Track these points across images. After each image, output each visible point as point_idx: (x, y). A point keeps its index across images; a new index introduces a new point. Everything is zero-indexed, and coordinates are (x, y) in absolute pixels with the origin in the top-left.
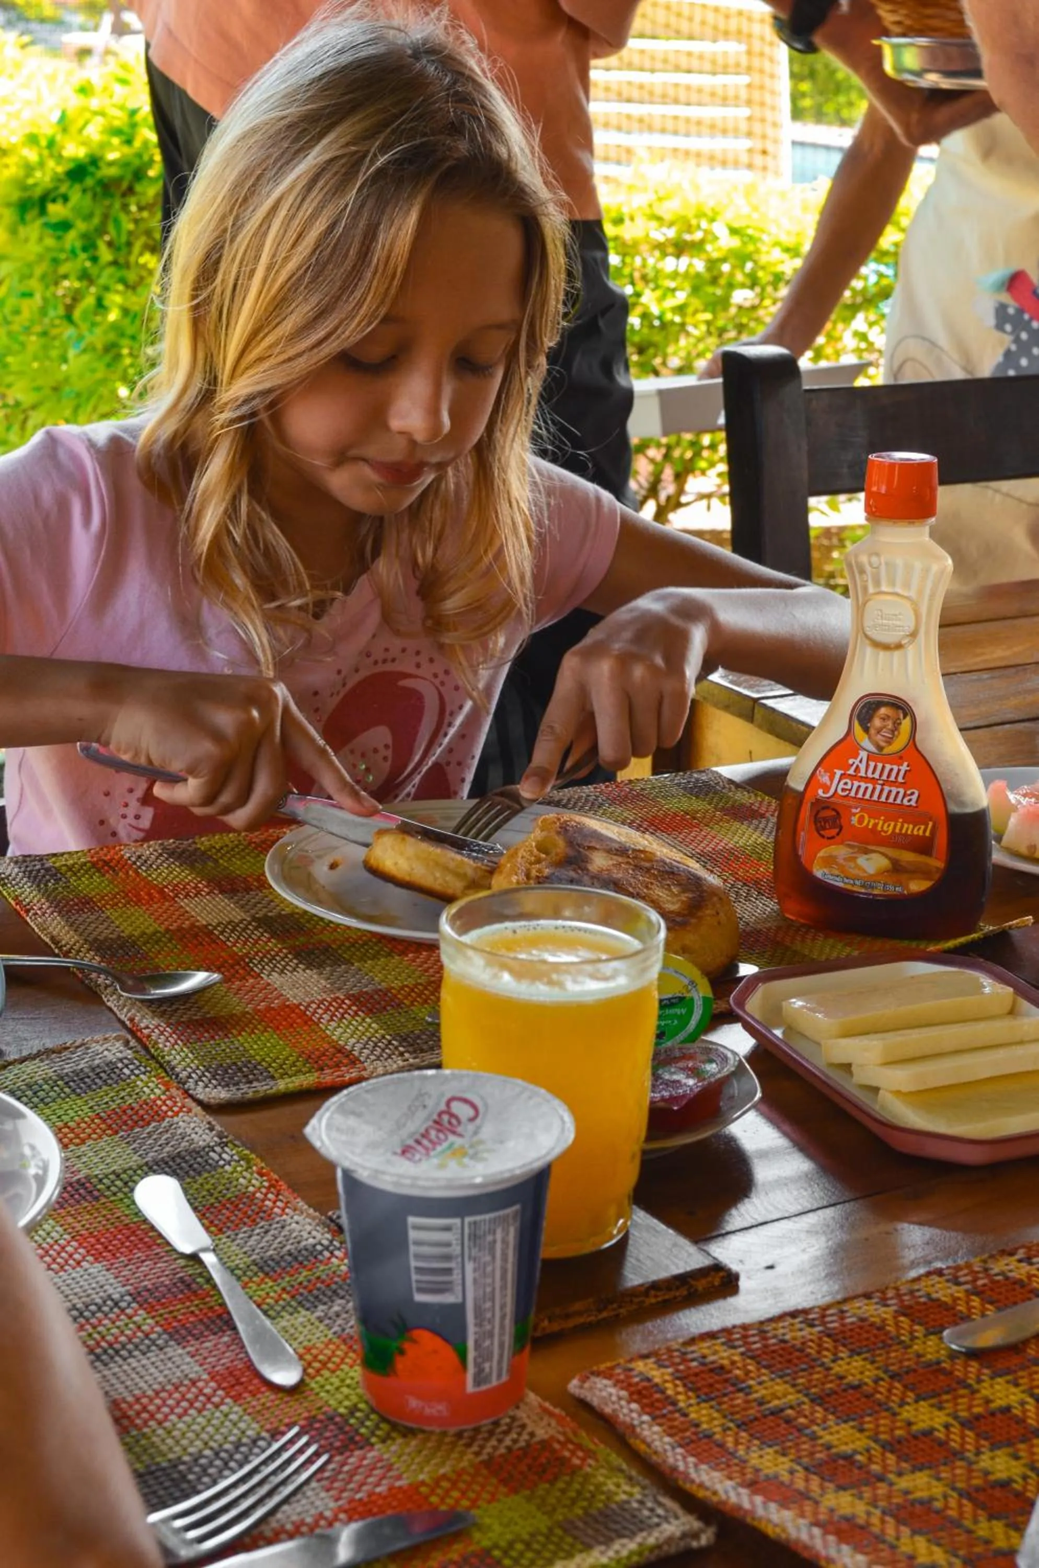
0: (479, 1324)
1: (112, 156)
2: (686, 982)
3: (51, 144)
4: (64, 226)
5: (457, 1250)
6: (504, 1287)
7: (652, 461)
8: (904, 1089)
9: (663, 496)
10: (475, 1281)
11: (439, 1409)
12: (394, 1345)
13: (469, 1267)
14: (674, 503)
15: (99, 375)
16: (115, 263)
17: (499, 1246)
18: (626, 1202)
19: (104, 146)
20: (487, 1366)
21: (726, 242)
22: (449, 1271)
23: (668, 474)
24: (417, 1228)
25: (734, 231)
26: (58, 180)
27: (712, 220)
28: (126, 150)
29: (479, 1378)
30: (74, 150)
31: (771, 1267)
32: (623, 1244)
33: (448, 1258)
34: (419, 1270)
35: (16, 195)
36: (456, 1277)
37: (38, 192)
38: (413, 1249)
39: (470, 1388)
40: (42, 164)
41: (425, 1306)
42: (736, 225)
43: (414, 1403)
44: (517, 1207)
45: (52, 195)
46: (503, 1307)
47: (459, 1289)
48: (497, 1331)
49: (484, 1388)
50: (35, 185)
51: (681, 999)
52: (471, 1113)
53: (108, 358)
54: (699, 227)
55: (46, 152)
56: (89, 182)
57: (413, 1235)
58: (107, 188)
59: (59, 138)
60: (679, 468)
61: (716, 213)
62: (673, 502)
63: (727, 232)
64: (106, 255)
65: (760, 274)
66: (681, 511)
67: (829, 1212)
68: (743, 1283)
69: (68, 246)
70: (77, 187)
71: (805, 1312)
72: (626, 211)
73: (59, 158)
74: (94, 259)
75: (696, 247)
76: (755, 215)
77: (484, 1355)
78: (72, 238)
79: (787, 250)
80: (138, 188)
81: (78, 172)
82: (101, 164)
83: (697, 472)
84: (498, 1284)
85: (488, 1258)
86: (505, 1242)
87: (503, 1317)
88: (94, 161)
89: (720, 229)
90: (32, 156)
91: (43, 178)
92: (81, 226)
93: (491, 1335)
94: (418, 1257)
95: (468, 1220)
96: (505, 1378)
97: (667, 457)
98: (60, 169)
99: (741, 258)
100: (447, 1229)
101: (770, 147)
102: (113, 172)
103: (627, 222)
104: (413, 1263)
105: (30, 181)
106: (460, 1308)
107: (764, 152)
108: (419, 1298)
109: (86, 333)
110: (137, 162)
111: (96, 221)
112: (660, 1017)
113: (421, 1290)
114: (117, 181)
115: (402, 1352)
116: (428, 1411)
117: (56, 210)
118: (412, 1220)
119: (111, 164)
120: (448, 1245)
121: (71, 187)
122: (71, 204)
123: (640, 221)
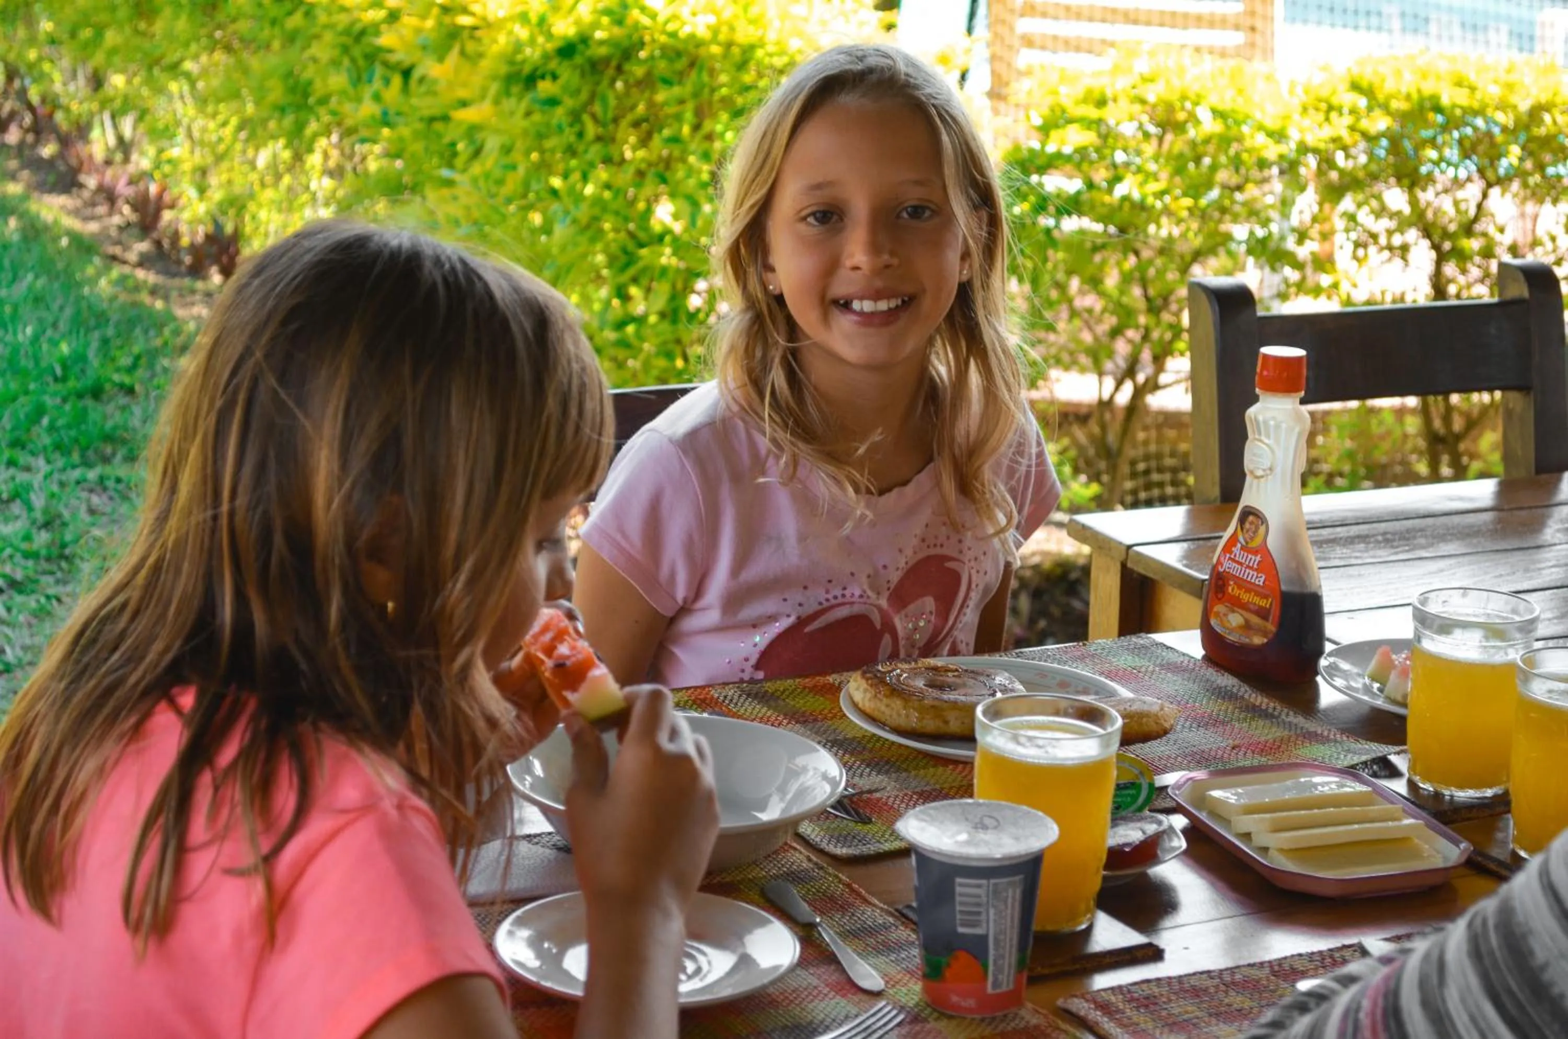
0: (996, 949)
1: (599, 35)
2: (1136, 772)
3: (542, 21)
4: (553, 102)
5: (984, 899)
6: (1012, 927)
7: (1130, 341)
8: (1285, 847)
9: (1141, 378)
10: (995, 921)
11: (971, 1003)
12: (944, 960)
13: (992, 911)
14: (1153, 385)
15: (581, 249)
16: (599, 139)
17: (1010, 901)
18: (1092, 903)
19: (596, 25)
20: (1000, 977)
21: (1209, 126)
22: (979, 913)
23: (1146, 355)
24: (961, 885)
25: (1217, 114)
26: (546, 57)
27: (1197, 104)
28: (616, 31)
29: (996, 984)
30: (564, 28)
31: (1186, 948)
32: (1089, 930)
33: (978, 905)
34: (961, 912)
35: (504, 69)
36: (983, 917)
37: (527, 69)
38: (958, 899)
39: (989, 990)
40: (532, 41)
41: (963, 935)
42: (1220, 107)
43: (955, 999)
44: (1021, 877)
45: (539, 73)
46: (1011, 940)
47: (984, 925)
48: (1007, 955)
49: (998, 991)
50: (524, 62)
51: (1133, 784)
52: (995, 823)
53: (589, 234)
54: (1183, 109)
55: (536, 30)
56: (578, 59)
57: (958, 890)
58: (595, 67)
59: (549, 14)
60: (1158, 350)
61: (1198, 96)
62: (1151, 384)
63: (1210, 114)
64: (591, 130)
65: (1245, 156)
66: (1159, 393)
67: (1228, 921)
68: (1167, 955)
69: (554, 122)
70: (566, 63)
71: (1209, 972)
72: (1109, 95)
73: (549, 36)
74: (580, 135)
75: (1179, 128)
76: (1240, 100)
77: (999, 970)
78: (559, 114)
79: (1270, 134)
80: (627, 67)
81: (567, 50)
82: (591, 43)
83: (1177, 353)
84: (1009, 923)
85: (1003, 907)
86: (1014, 898)
87: (1011, 946)
88: (585, 39)
89: (1203, 113)
90: (523, 33)
91: (532, 54)
92: (569, 103)
93: (1003, 957)
94: (962, 904)
95: (992, 881)
96: (1011, 987)
97: (1146, 337)
98: (550, 46)
99: (1225, 141)
100: (979, 886)
101: (1259, 24)
102: (603, 51)
103: (1110, 103)
104: (958, 908)
105: (519, 57)
106: (984, 938)
107: (1253, 29)
108: (961, 930)
109: (572, 207)
110: (626, 43)
111: (584, 96)
112: (1116, 796)
113: (963, 925)
114: (606, 61)
115: (949, 965)
116: (963, 1004)
117: (545, 87)
118: (959, 880)
119: (602, 43)
120: (979, 896)
121: (560, 64)
122: (561, 81)
123: (1123, 103)
